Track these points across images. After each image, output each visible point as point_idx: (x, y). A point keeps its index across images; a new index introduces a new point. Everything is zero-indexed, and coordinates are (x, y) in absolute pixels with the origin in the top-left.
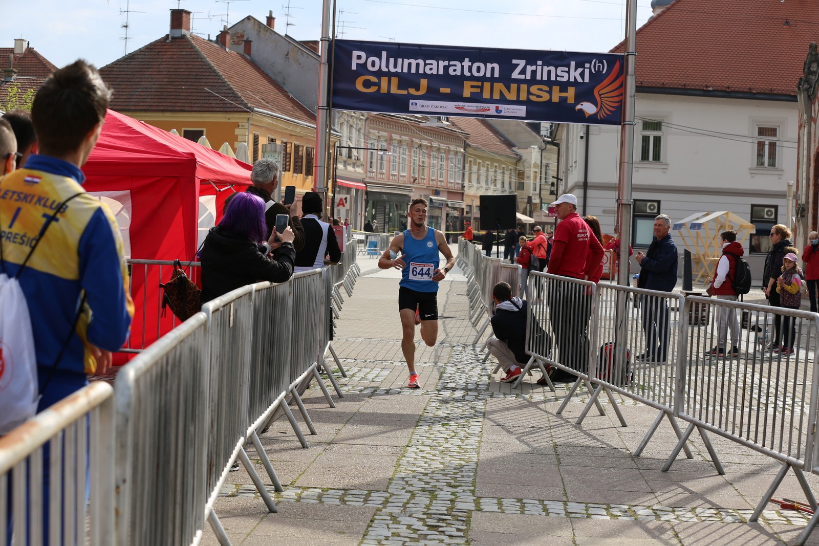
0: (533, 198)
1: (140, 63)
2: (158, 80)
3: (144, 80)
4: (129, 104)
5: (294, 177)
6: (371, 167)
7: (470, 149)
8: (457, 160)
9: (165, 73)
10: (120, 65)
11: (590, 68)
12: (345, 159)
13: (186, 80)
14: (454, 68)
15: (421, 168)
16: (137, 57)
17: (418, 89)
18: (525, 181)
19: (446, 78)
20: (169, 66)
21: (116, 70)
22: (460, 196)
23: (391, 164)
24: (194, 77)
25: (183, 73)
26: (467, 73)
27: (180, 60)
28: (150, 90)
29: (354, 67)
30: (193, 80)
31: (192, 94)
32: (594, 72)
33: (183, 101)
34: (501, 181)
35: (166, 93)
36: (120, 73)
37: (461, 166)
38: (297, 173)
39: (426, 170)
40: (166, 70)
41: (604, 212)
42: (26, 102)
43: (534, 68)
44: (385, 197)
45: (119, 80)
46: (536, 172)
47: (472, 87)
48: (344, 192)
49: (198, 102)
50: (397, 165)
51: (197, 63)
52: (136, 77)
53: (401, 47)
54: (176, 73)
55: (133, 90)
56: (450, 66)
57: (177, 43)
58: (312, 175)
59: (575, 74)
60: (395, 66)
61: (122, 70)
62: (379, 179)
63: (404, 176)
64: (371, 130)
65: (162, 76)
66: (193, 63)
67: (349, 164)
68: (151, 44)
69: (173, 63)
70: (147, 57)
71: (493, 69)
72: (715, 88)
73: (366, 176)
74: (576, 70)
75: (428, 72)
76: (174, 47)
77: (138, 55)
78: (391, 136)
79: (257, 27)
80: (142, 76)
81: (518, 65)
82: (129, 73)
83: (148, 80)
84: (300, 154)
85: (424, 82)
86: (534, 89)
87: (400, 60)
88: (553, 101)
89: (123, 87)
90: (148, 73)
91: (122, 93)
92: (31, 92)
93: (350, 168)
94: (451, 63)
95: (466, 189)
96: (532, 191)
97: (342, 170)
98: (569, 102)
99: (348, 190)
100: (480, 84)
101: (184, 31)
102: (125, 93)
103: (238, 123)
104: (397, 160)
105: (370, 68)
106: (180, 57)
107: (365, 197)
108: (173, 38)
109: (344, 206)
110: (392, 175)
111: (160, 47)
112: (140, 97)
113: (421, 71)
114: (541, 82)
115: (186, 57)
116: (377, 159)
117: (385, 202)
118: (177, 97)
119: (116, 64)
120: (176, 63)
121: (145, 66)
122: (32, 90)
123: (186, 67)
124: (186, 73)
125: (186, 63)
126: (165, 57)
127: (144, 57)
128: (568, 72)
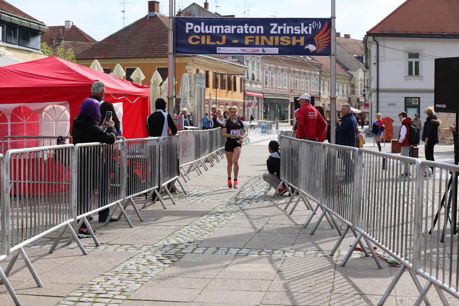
0: (360, 98)
1: (132, 32)
2: (142, 40)
3: (134, 41)
4: (126, 54)
5: (221, 92)
6: (266, 84)
7: (323, 72)
8: (316, 78)
9: (146, 37)
10: (121, 33)
11: (312, 26)
12: (251, 80)
13: (158, 40)
14: (240, 29)
15: (295, 84)
16: (130, 28)
17: (221, 41)
18: (356, 89)
19: (236, 35)
20: (148, 33)
21: (119, 36)
22: (318, 99)
23: (278, 82)
24: (162, 38)
25: (156, 36)
26: (246, 32)
27: (154, 29)
28: (138, 46)
29: (187, 31)
30: (162, 40)
31: (161, 48)
32: (314, 28)
33: (156, 52)
34: (342, 90)
35: (147, 48)
36: (121, 37)
37: (318, 82)
38: (223, 89)
39: (298, 85)
40: (146, 35)
41: (389, 105)
42: (68, 56)
43: (282, 27)
44: (275, 101)
45: (121, 41)
46: (361, 84)
47: (250, 39)
48: (251, 99)
49: (164, 52)
50: (281, 83)
51: (164, 30)
52: (130, 39)
53: (211, 19)
54: (152, 36)
55: (128, 47)
56: (237, 28)
57: (152, 20)
58: (231, 90)
59: (304, 30)
60: (209, 30)
61: (122, 36)
62: (271, 91)
63: (286, 89)
64: (265, 64)
65: (144, 38)
66: (161, 31)
67: (253, 83)
68: (138, 21)
69: (150, 31)
70: (136, 28)
71: (260, 29)
72: (448, 33)
73: (264, 90)
74: (304, 27)
75: (226, 32)
76: (150, 22)
77: (131, 27)
78: (277, 67)
79: (198, 9)
80: (134, 39)
81: (273, 26)
82: (126, 37)
83: (137, 41)
84: (224, 78)
85: (224, 38)
86: (282, 39)
87: (211, 27)
88: (293, 45)
89: (123, 45)
90: (136, 37)
91: (122, 49)
92: (70, 50)
93: (254, 86)
94: (238, 27)
95: (321, 95)
96: (359, 95)
97: (249, 87)
98: (301, 45)
99: (252, 97)
100: (253, 37)
101: (156, 13)
102: (124, 49)
103: (187, 63)
104: (281, 80)
105: (195, 31)
106: (154, 27)
107: (263, 101)
108: (150, 17)
109: (251, 107)
110: (279, 89)
111: (143, 22)
112: (132, 50)
113: (222, 32)
114: (286, 35)
115: (157, 27)
116: (269, 80)
117: (275, 104)
118: (153, 50)
119: (119, 33)
120: (152, 31)
121: (135, 33)
122: (71, 49)
123: (158, 33)
124: (158, 36)
125: (157, 31)
126: (146, 27)
127: (134, 28)
128: (300, 29)
